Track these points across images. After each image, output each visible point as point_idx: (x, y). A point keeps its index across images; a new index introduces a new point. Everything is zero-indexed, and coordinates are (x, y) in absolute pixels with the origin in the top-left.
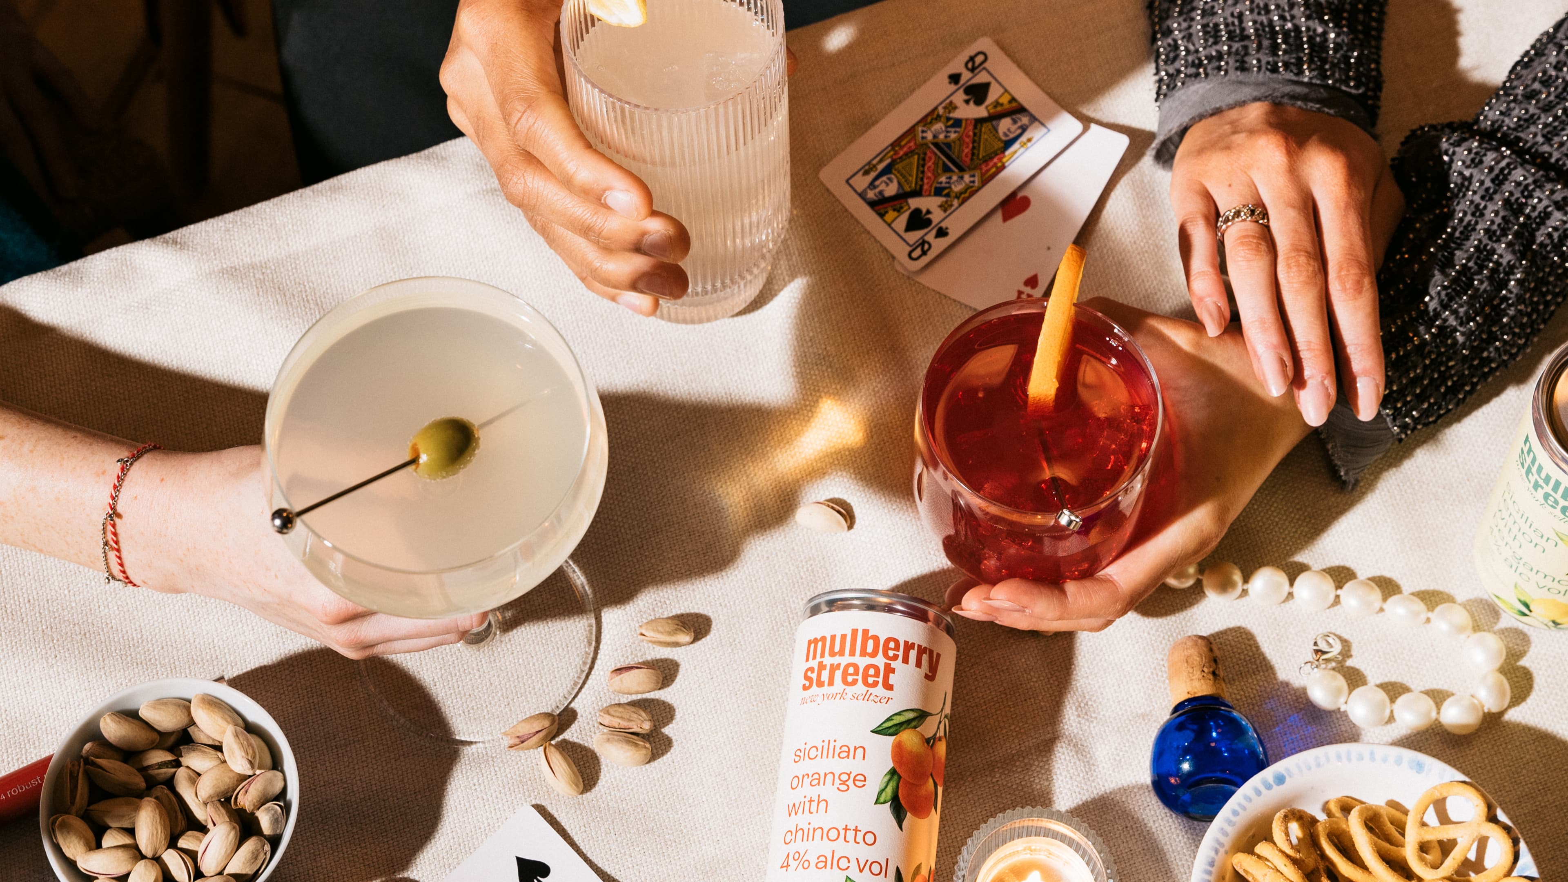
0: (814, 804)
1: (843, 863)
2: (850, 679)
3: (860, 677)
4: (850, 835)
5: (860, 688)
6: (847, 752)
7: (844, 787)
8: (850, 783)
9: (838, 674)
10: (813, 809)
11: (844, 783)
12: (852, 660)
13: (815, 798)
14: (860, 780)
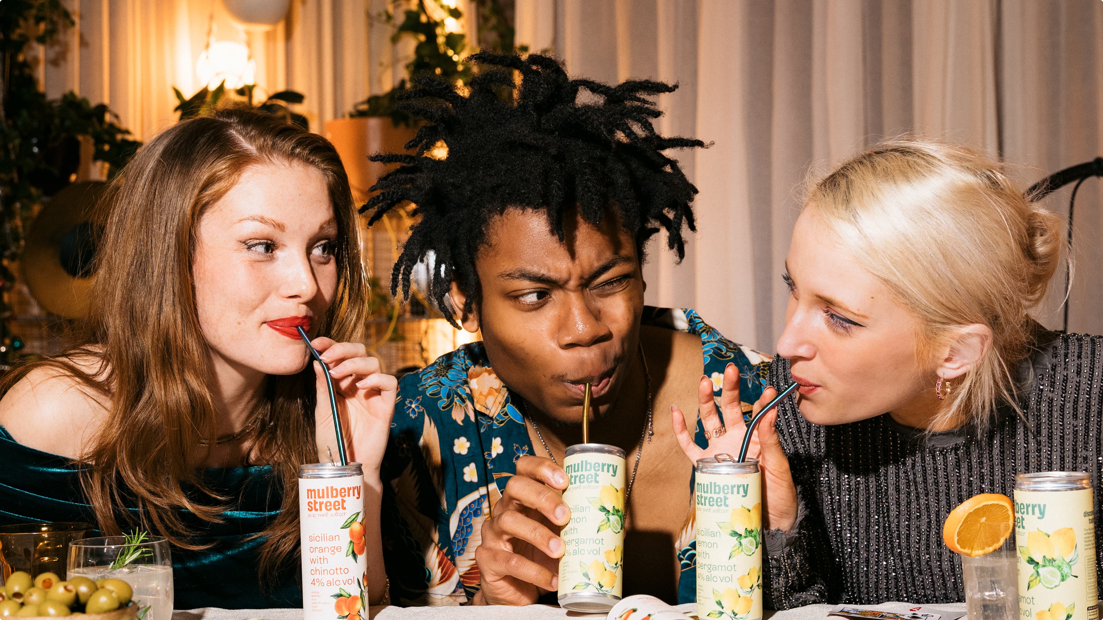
0: (322, 560)
1: (338, 583)
2: (328, 508)
3: (332, 507)
4: (339, 571)
5: (333, 511)
6: (332, 538)
7: (333, 553)
8: (335, 551)
9: (323, 506)
10: (322, 562)
11: (333, 551)
12: (328, 500)
13: (322, 557)
14: (339, 549)
